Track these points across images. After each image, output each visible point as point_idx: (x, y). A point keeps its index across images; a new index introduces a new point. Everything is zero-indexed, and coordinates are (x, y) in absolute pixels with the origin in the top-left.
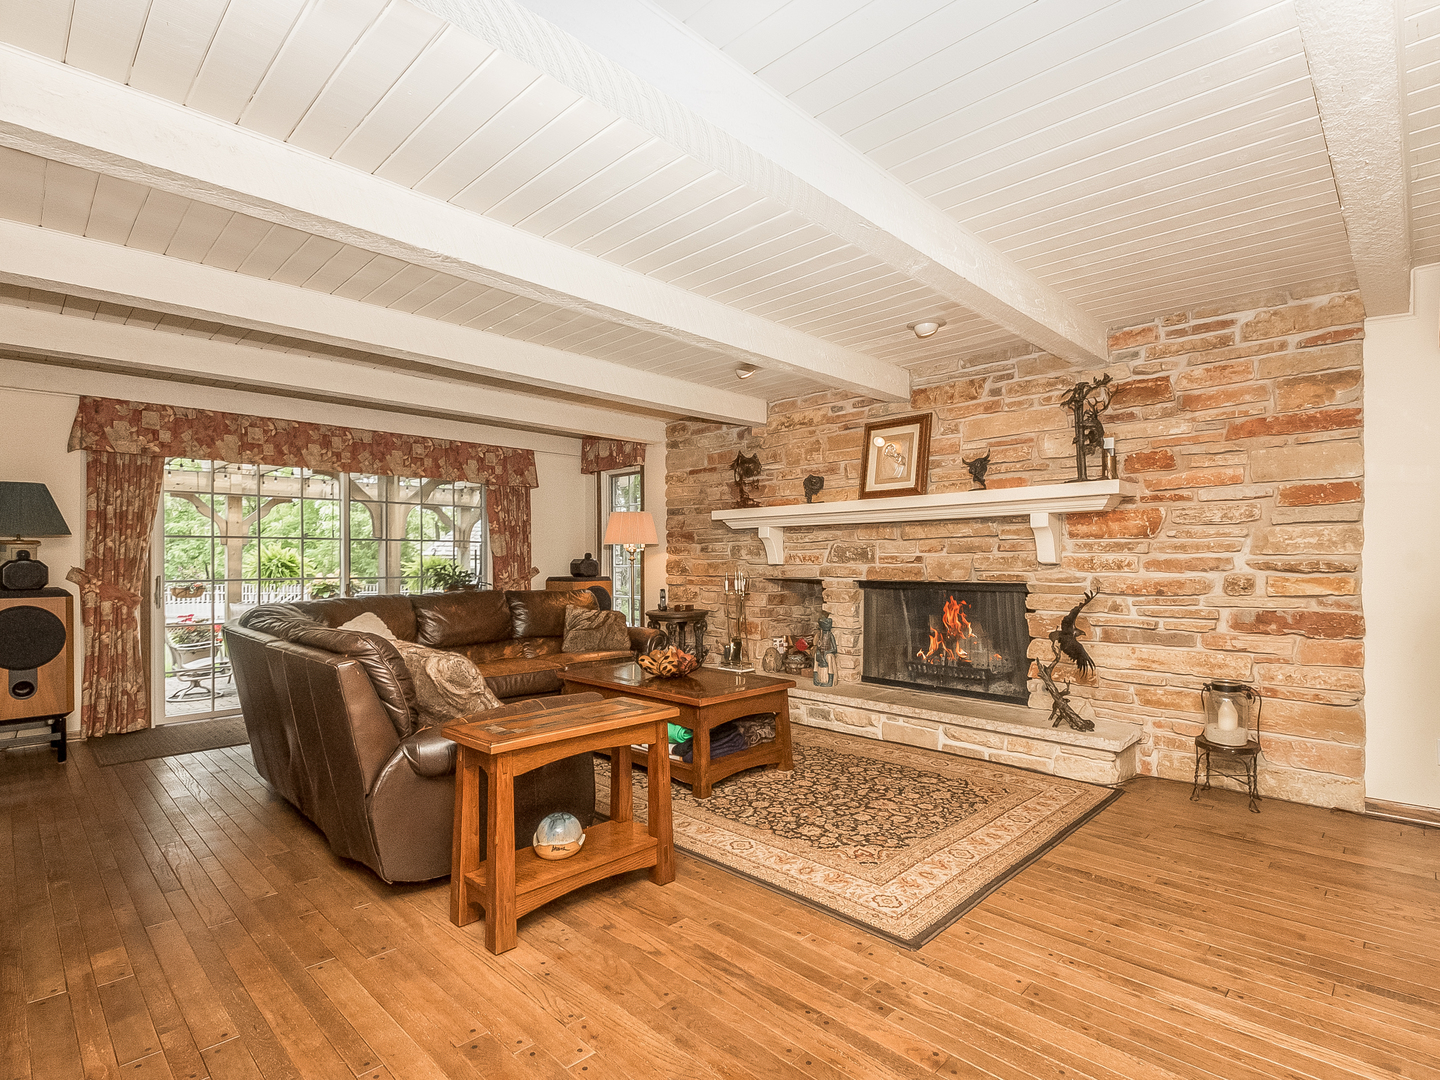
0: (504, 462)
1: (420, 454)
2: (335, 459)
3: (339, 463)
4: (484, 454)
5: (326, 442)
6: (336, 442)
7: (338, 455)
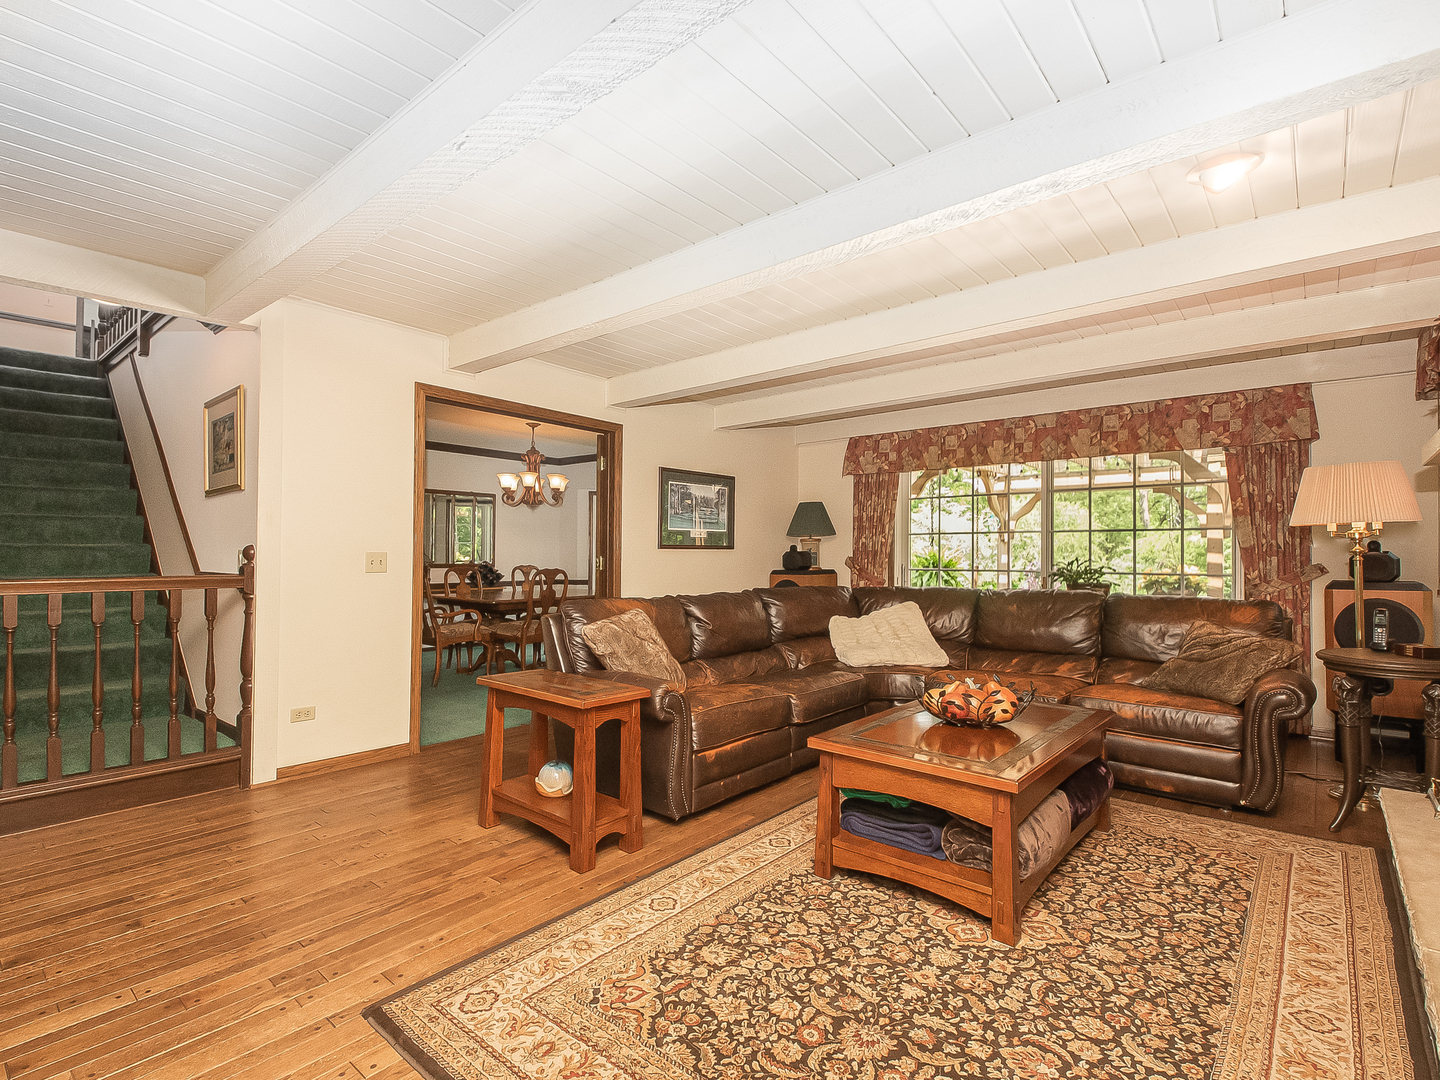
0: (1247, 415)
1: (1114, 427)
2: (1017, 450)
3: (1021, 454)
4: (1210, 407)
5: (1009, 436)
6: (1020, 433)
7: (1020, 447)
